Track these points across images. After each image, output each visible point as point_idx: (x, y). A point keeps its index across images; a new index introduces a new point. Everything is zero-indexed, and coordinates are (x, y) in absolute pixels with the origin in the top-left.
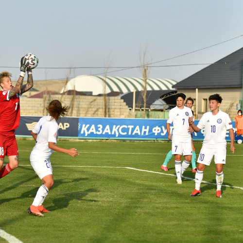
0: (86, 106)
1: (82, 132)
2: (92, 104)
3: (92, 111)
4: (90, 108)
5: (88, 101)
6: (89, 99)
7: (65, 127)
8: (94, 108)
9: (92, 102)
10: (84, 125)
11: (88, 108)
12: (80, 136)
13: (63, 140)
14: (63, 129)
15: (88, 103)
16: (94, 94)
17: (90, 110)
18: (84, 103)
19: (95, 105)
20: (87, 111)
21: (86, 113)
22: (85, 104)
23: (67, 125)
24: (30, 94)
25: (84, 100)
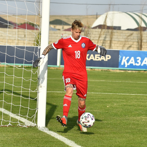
0: (123, 40)
1: (122, 64)
2: (129, 38)
3: (128, 44)
4: (127, 41)
5: (125, 35)
6: (126, 33)
7: (107, 59)
8: (130, 41)
9: (129, 36)
10: (124, 57)
11: (125, 41)
12: (121, 67)
13: (104, 71)
14: (105, 60)
15: (125, 37)
16: (122, 29)
17: (127, 43)
18: (121, 37)
19: (131, 39)
20: (125, 44)
21: (124, 46)
22: (123, 38)
23: (108, 57)
24: (63, 27)
25: (121, 34)
